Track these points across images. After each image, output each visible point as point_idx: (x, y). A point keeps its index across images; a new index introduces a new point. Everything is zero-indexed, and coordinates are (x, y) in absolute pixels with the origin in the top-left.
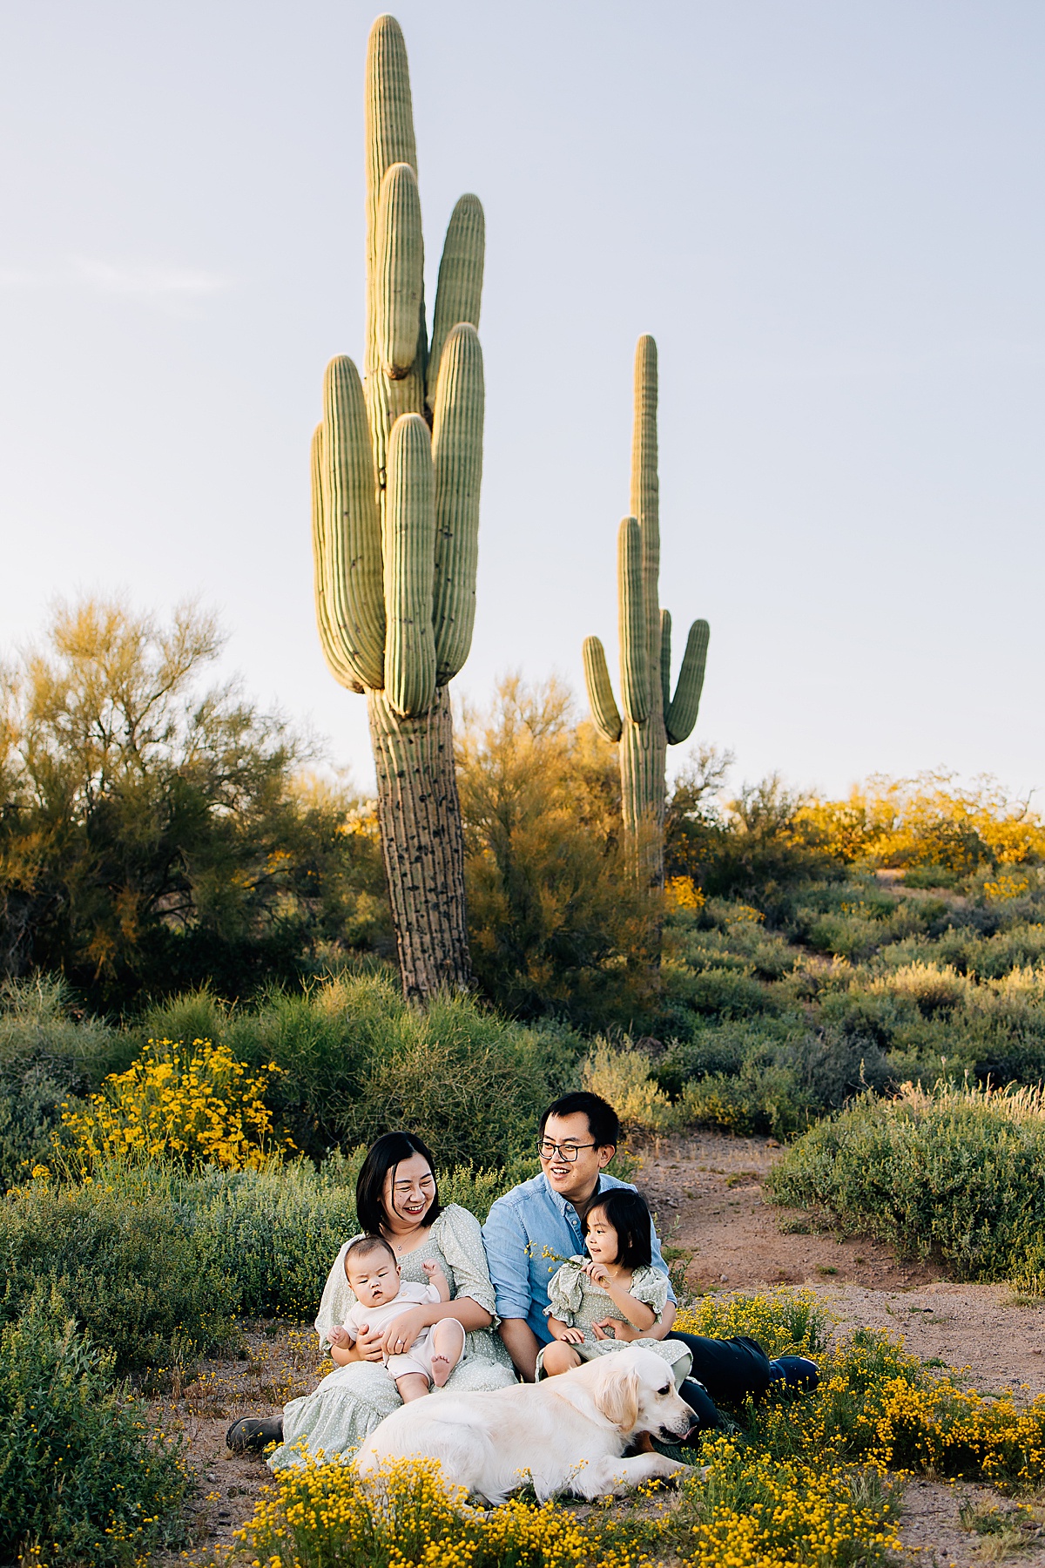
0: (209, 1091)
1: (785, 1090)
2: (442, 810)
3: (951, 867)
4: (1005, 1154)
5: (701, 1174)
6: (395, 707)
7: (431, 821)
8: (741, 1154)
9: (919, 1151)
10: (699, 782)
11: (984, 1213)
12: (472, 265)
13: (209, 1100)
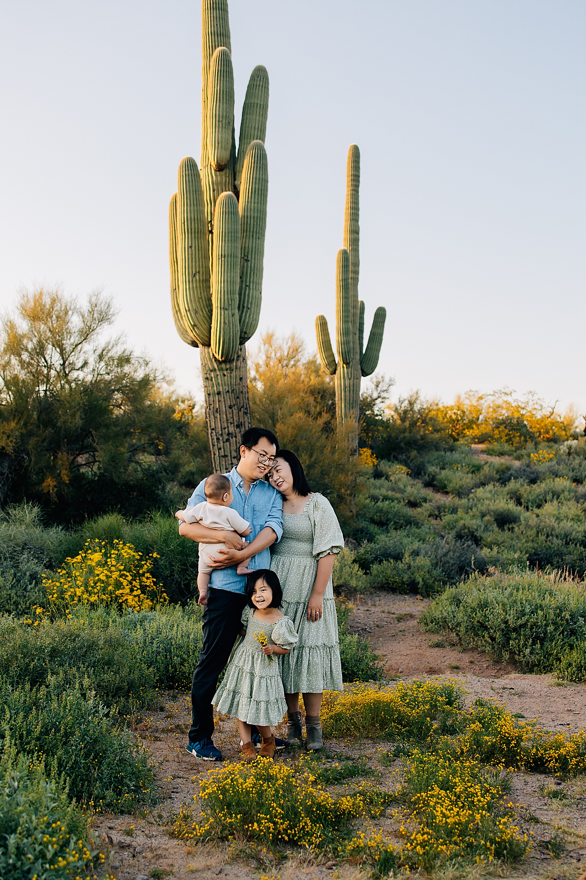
0: (122, 568)
1: (426, 570)
2: (241, 413)
3: (512, 444)
4: (549, 607)
5: (383, 614)
6: (216, 356)
7: (235, 419)
8: (403, 603)
9: (503, 605)
10: (375, 395)
11: (537, 637)
12: (262, 106)
13: (122, 572)
